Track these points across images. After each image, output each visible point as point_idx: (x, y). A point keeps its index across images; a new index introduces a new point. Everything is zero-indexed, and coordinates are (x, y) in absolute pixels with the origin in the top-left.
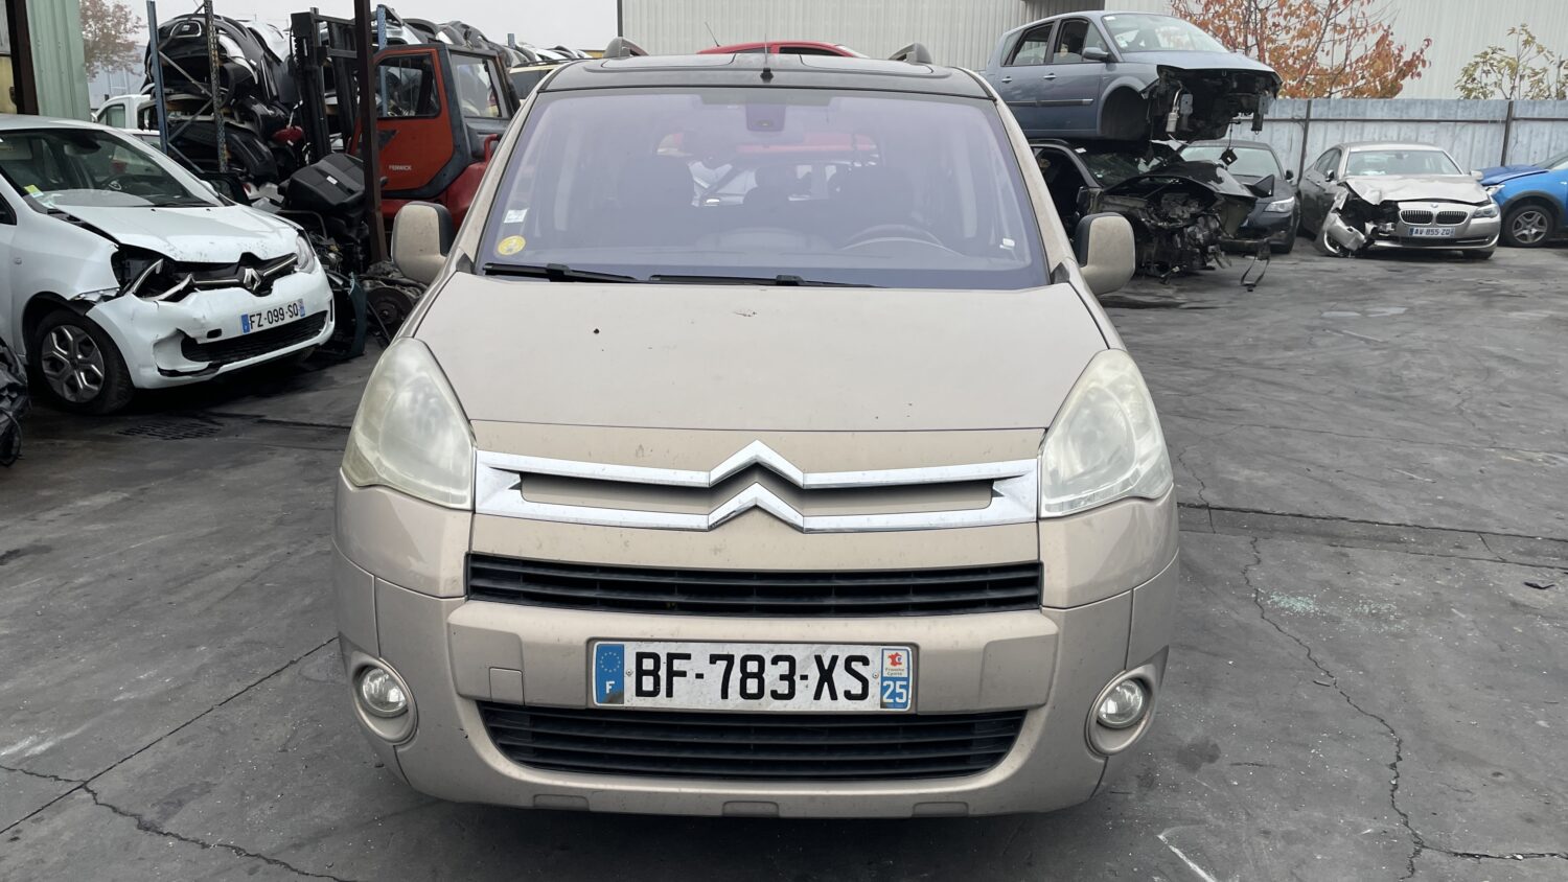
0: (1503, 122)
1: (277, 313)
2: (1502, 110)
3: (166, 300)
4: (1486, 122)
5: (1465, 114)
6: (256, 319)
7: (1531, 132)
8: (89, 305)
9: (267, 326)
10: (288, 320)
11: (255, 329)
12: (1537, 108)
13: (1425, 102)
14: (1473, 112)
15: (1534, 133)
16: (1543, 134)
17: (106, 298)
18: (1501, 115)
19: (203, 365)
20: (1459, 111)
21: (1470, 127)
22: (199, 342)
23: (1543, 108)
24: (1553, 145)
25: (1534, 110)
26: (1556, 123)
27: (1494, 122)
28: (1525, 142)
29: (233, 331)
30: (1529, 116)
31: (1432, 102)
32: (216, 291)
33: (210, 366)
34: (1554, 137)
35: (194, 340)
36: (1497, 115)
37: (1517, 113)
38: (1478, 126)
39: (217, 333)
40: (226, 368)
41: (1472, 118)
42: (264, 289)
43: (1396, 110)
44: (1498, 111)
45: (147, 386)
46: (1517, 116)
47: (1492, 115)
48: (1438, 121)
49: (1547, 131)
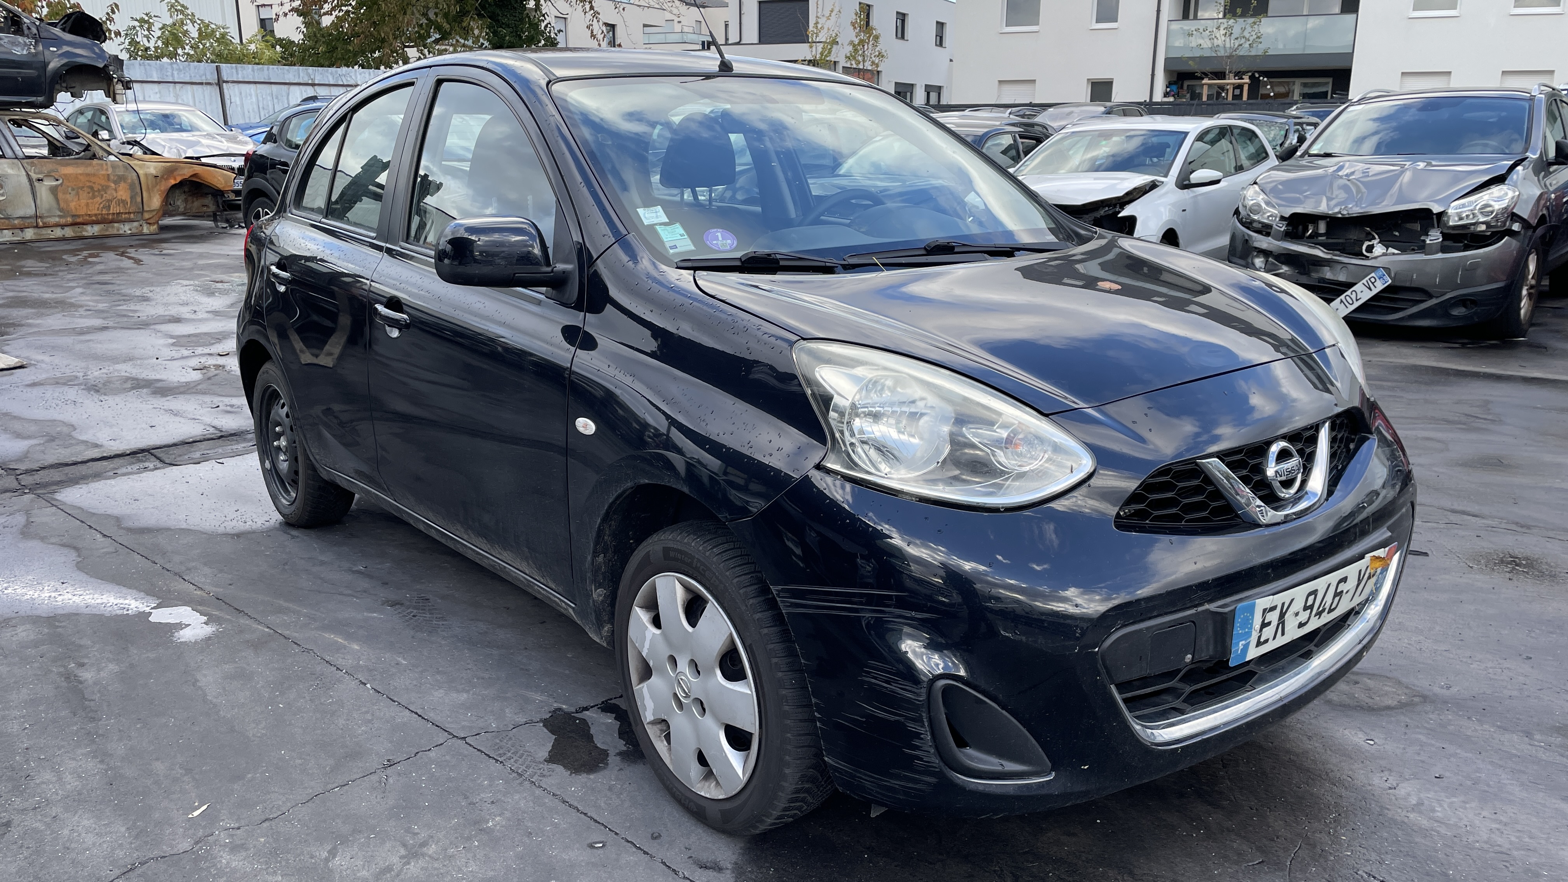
0: (216, 84)
2: (212, 73)
4: (201, 84)
5: (182, 76)
7: (241, 93)
12: (240, 72)
15: (243, 95)
16: (251, 95)
20: (175, 73)
21: (189, 87)
23: (245, 72)
24: (261, 106)
26: (258, 85)
28: (238, 103)
30: (235, 79)
34: (260, 99)
36: (209, 77)
37: (225, 76)
38: (195, 87)
44: (208, 74)
46: (226, 79)
47: (204, 78)
48: (159, 82)
49: (253, 92)
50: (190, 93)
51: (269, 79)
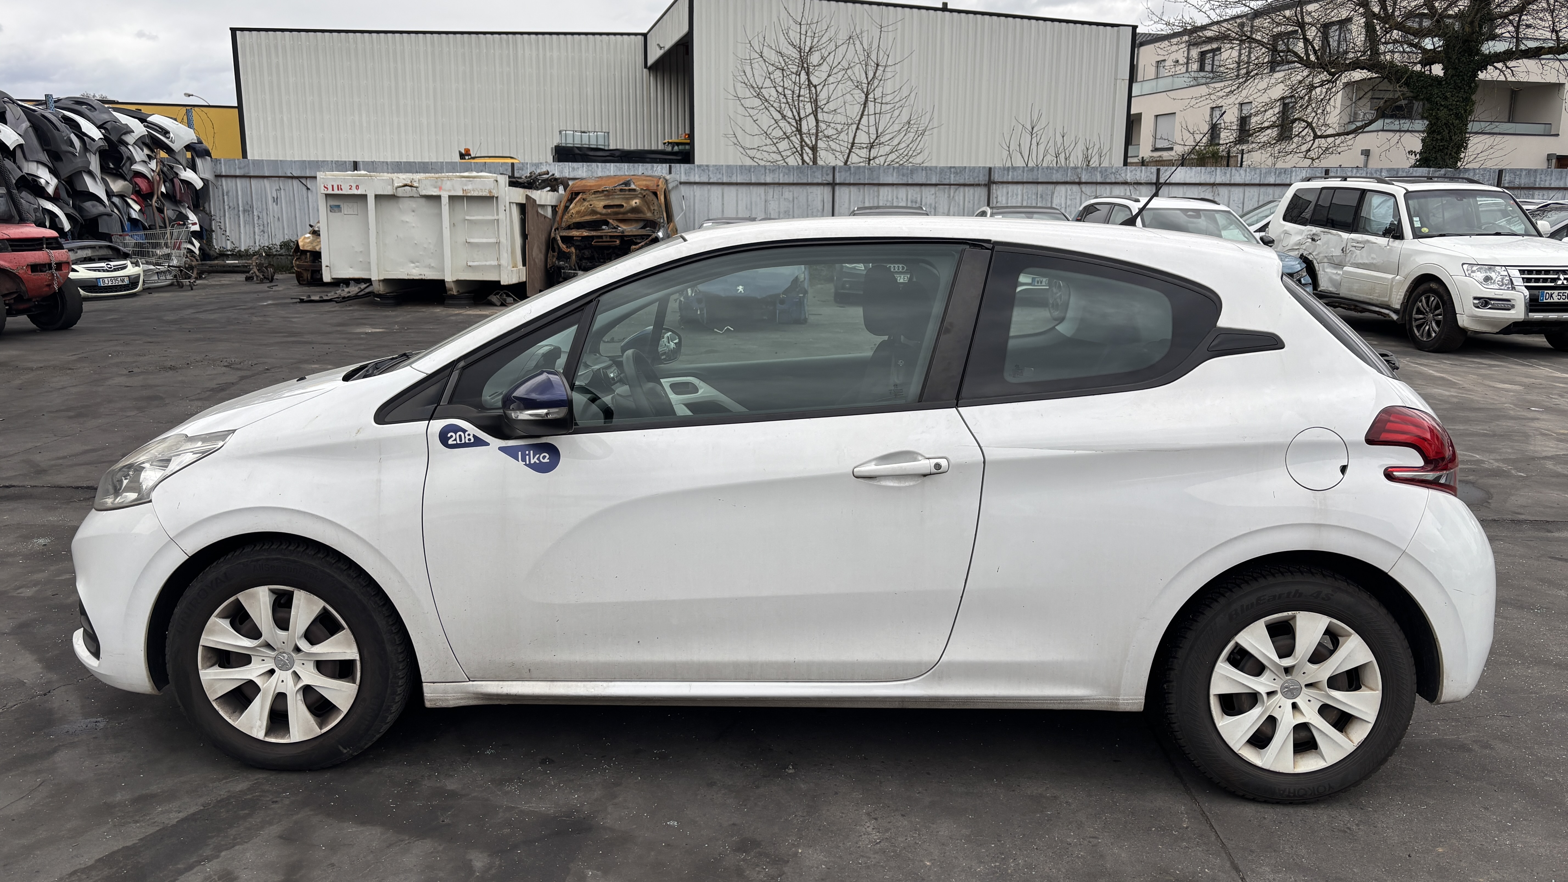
0: (985, 185)
2: (984, 175)
5: (957, 179)
7: (1008, 193)
12: (1010, 174)
13: (925, 169)
14: (960, 177)
16: (1017, 195)
20: (952, 176)
21: (962, 189)
23: (1015, 173)
24: (1024, 204)
26: (1025, 186)
27: (979, 185)
28: (1004, 202)
34: (1025, 197)
36: (981, 179)
37: (996, 177)
38: (967, 189)
44: (981, 176)
47: (977, 179)
48: (936, 185)
49: (1020, 192)
50: (962, 194)
51: (1038, 179)
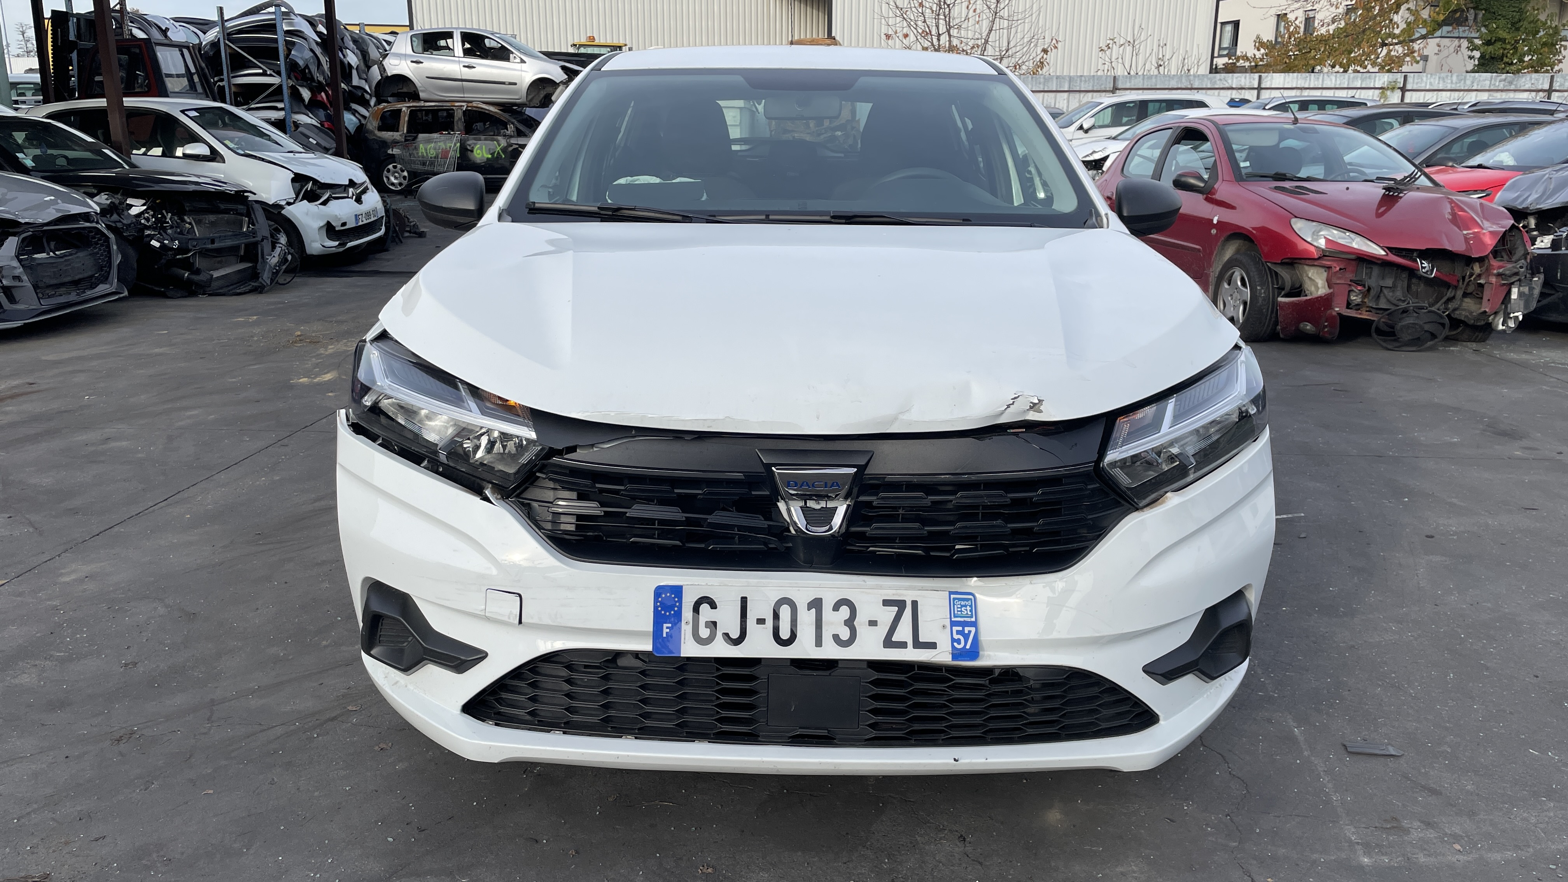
0: (1110, 91)
1: (368, 214)
2: (1109, 83)
3: (321, 204)
4: (1099, 91)
6: (360, 217)
8: (281, 207)
9: (365, 222)
10: (373, 219)
11: (361, 223)
12: (1132, 81)
13: (1058, 77)
14: (1091, 84)
17: (289, 204)
18: (1110, 86)
19: (337, 243)
22: (337, 229)
25: (1130, 82)
26: (1146, 91)
27: (1105, 91)
29: (351, 224)
30: (1128, 86)
31: (1063, 78)
32: (340, 200)
33: (339, 244)
35: (334, 227)
39: (344, 224)
40: (350, 245)
41: (1090, 89)
42: (359, 200)
43: (1040, 83)
44: (1107, 83)
45: (315, 253)
46: (1119, 87)
